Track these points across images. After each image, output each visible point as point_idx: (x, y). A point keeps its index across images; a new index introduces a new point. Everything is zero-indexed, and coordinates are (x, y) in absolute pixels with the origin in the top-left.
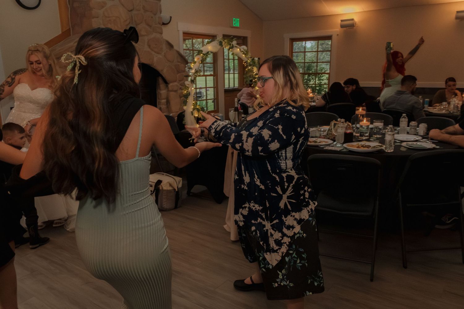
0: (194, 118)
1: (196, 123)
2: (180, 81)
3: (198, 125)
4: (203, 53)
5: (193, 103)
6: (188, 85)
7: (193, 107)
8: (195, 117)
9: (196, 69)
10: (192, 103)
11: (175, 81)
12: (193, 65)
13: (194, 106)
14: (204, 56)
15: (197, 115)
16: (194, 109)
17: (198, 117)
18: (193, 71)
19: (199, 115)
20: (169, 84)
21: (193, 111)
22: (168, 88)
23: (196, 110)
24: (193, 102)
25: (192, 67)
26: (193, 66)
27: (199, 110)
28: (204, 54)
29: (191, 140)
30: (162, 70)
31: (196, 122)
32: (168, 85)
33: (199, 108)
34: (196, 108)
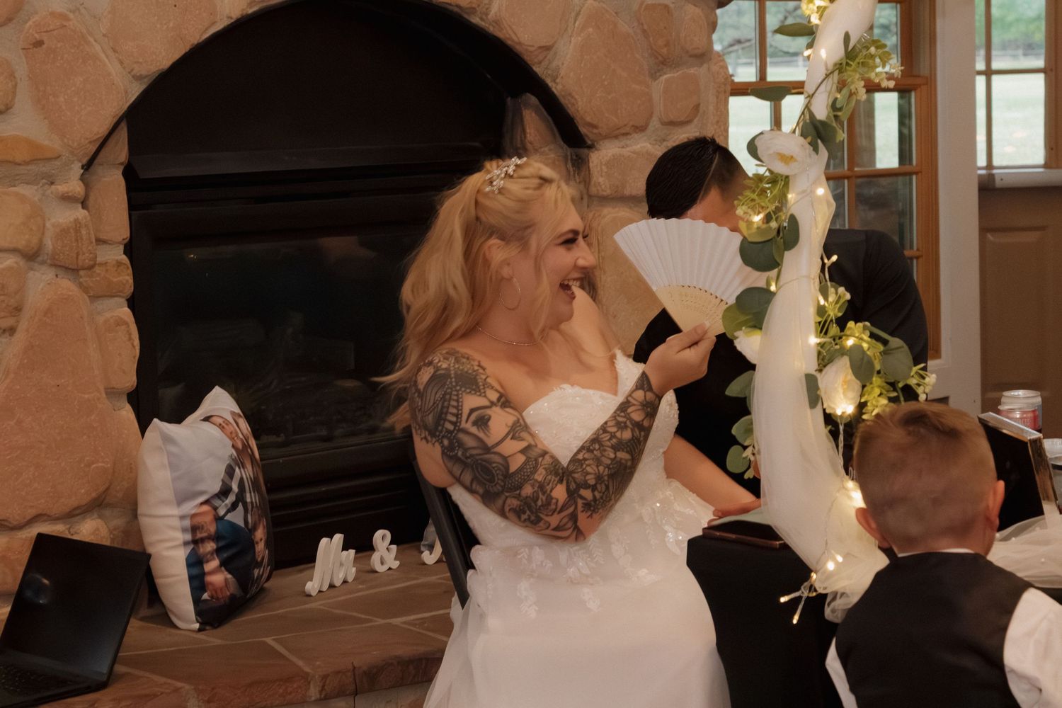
0: (823, 430)
1: (843, 472)
2: (672, 124)
3: (851, 484)
7: (814, 340)
8: (829, 419)
9: (847, 37)
10: (812, 310)
11: (640, 129)
13: (823, 329)
15: (844, 407)
16: (825, 359)
17: (853, 424)
18: (823, 53)
19: (861, 406)
20: (591, 147)
21: (820, 371)
22: (587, 182)
23: (844, 362)
24: (822, 302)
25: (815, 20)
27: (870, 364)
30: (547, 48)
31: (840, 461)
32: (585, 151)
33: (865, 346)
34: (843, 352)
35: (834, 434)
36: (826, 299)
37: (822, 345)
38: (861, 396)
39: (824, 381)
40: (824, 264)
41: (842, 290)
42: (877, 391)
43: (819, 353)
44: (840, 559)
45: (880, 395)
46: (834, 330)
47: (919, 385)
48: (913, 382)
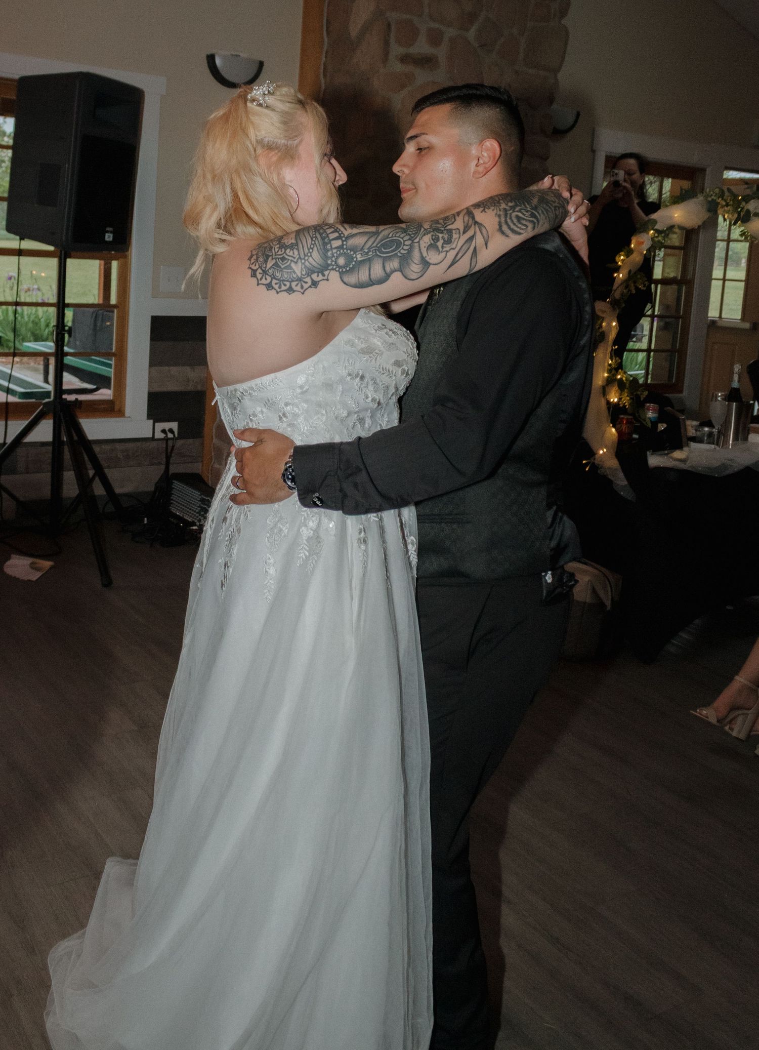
0: (606, 407)
1: (610, 422)
3: (612, 426)
4: (656, 227)
5: (610, 365)
6: (604, 312)
7: (606, 375)
8: (608, 403)
9: (630, 271)
10: (606, 364)
12: (622, 257)
13: (609, 371)
14: (657, 237)
15: (614, 399)
16: (610, 381)
17: (616, 405)
18: (621, 275)
19: (620, 399)
21: (607, 384)
23: (616, 384)
24: (610, 362)
26: (623, 261)
28: (657, 231)
29: (586, 465)
31: (609, 417)
33: (624, 379)
34: (616, 379)
35: (609, 409)
36: (612, 361)
37: (608, 377)
38: (621, 395)
39: (607, 389)
40: (612, 349)
41: (617, 358)
42: (626, 394)
43: (607, 381)
44: (605, 450)
45: (627, 396)
46: (613, 372)
47: (641, 394)
48: (639, 393)
